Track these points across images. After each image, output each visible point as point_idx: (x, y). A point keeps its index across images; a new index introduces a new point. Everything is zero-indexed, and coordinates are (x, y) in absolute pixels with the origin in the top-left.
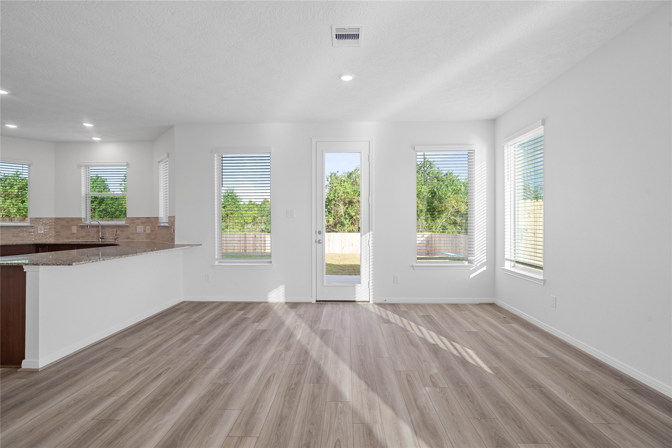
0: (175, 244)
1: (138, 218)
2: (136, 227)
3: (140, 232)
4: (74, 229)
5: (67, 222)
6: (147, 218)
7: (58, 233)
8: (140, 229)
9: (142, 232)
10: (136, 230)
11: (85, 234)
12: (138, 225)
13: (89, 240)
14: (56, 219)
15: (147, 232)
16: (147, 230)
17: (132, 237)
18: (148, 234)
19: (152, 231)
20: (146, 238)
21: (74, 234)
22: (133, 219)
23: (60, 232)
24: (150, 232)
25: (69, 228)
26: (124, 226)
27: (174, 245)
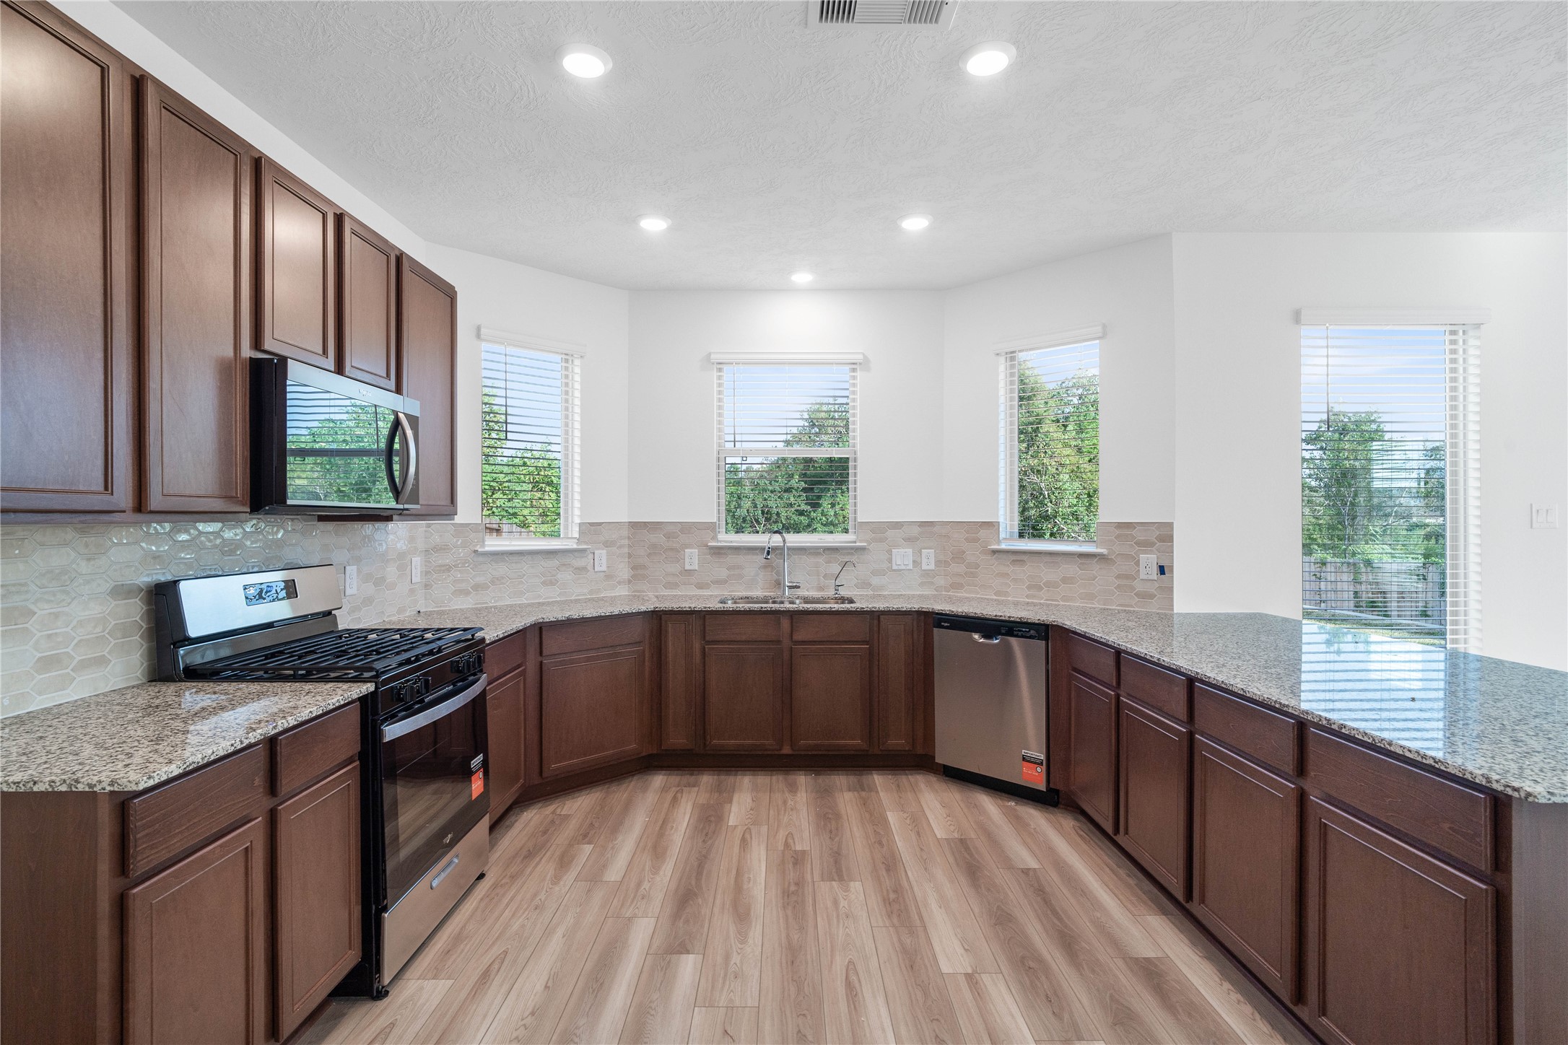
0: (1175, 611)
1: (897, 525)
2: (890, 552)
3: (903, 567)
4: (692, 558)
5: (669, 536)
6: (923, 524)
7: (638, 572)
8: (903, 557)
9: (908, 568)
10: (890, 561)
11: (723, 573)
12: (897, 546)
13: (738, 591)
14: (634, 526)
15: (924, 567)
16: (924, 561)
17: (875, 581)
18: (926, 573)
19: (938, 563)
20: (922, 584)
21: (690, 572)
22: (879, 530)
23: (644, 567)
24: (932, 567)
25: (675, 553)
26: (852, 548)
27: (1172, 615)
